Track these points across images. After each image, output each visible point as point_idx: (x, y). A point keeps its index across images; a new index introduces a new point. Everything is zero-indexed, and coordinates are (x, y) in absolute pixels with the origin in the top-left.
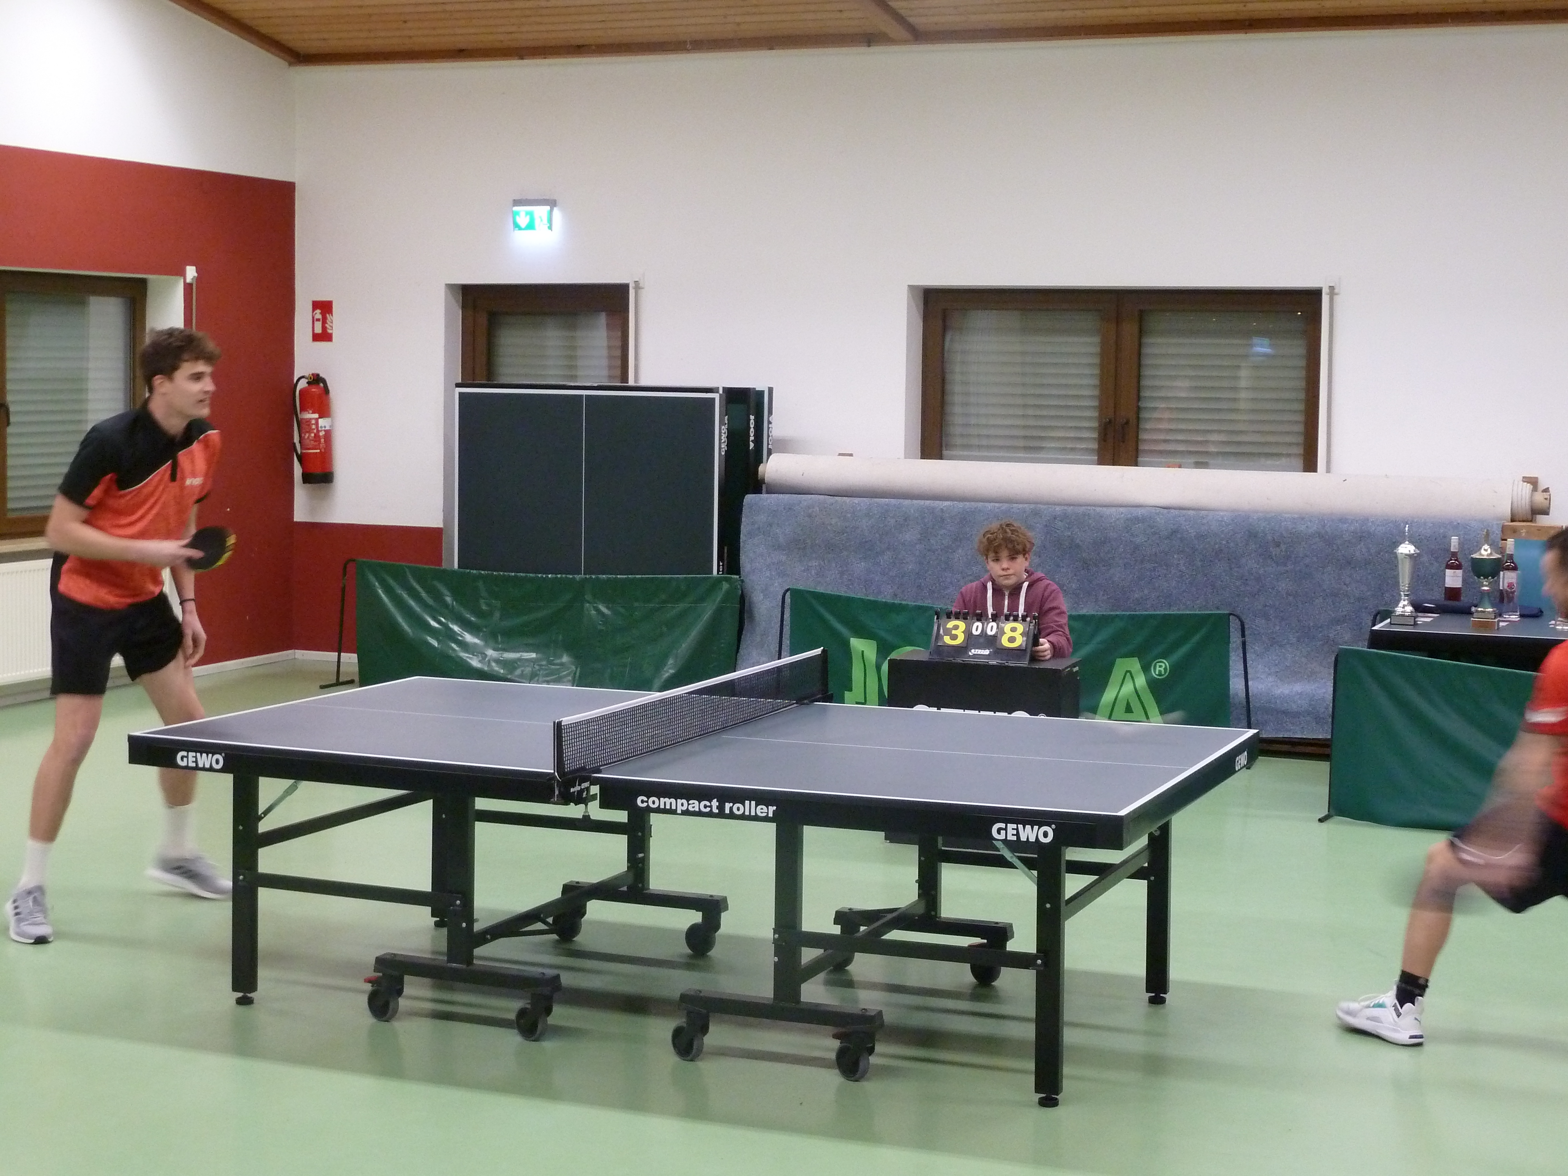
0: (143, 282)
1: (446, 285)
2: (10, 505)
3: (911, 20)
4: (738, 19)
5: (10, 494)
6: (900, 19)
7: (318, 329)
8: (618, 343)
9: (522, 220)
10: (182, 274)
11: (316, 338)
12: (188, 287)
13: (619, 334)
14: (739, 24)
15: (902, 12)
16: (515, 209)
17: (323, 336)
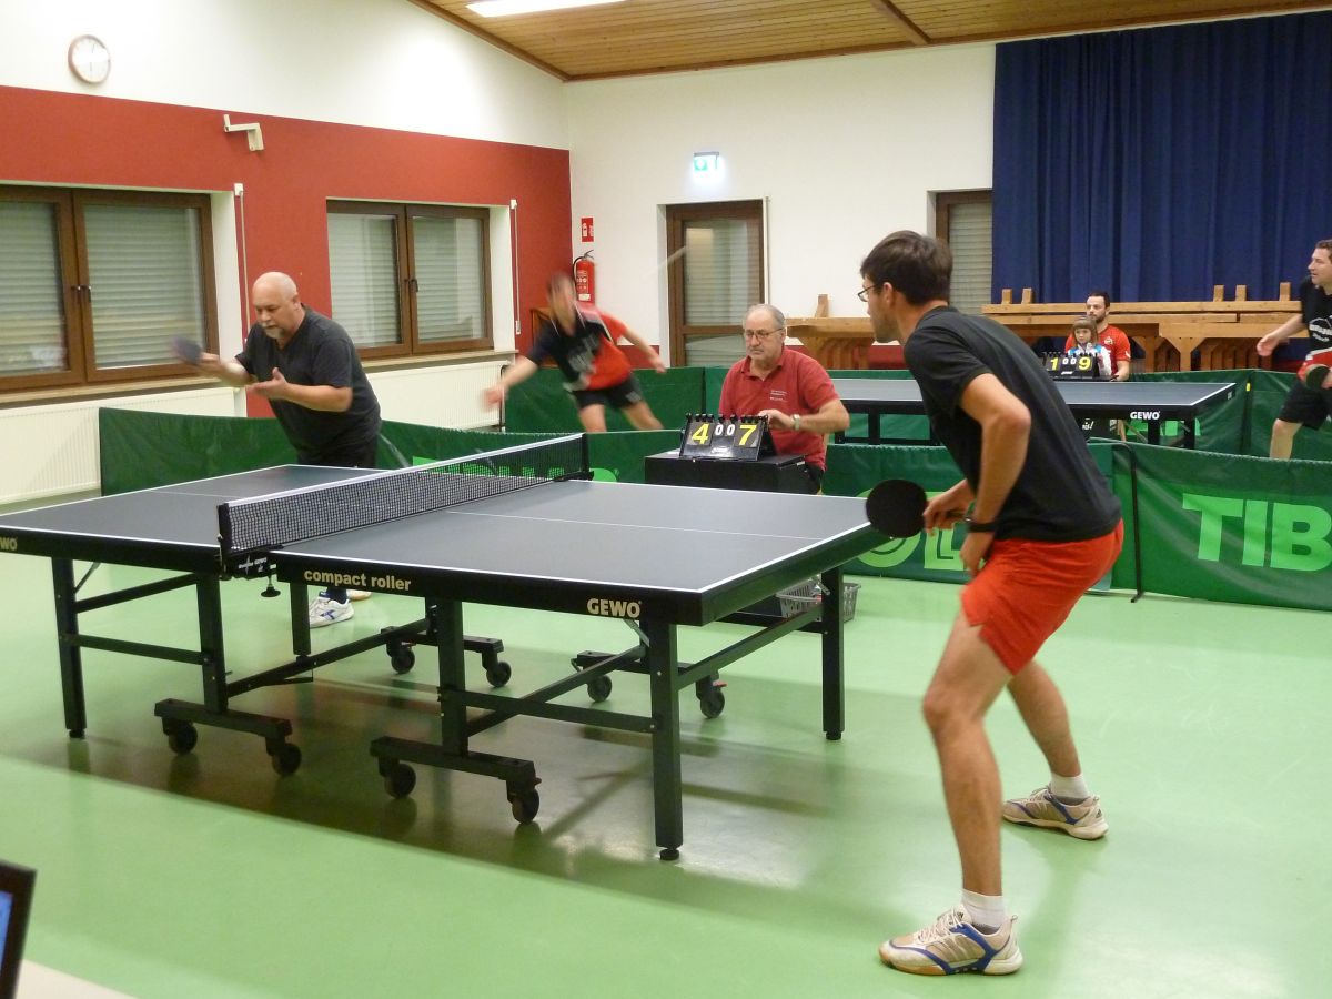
0: (487, 210)
1: (659, 206)
2: (420, 337)
3: (926, 32)
4: (823, 37)
5: (420, 331)
6: (918, 31)
7: (585, 235)
8: (757, 235)
9: (701, 165)
10: (509, 204)
11: (585, 239)
12: (512, 211)
13: (756, 229)
14: (822, 40)
15: (921, 27)
16: (697, 158)
17: (589, 239)
